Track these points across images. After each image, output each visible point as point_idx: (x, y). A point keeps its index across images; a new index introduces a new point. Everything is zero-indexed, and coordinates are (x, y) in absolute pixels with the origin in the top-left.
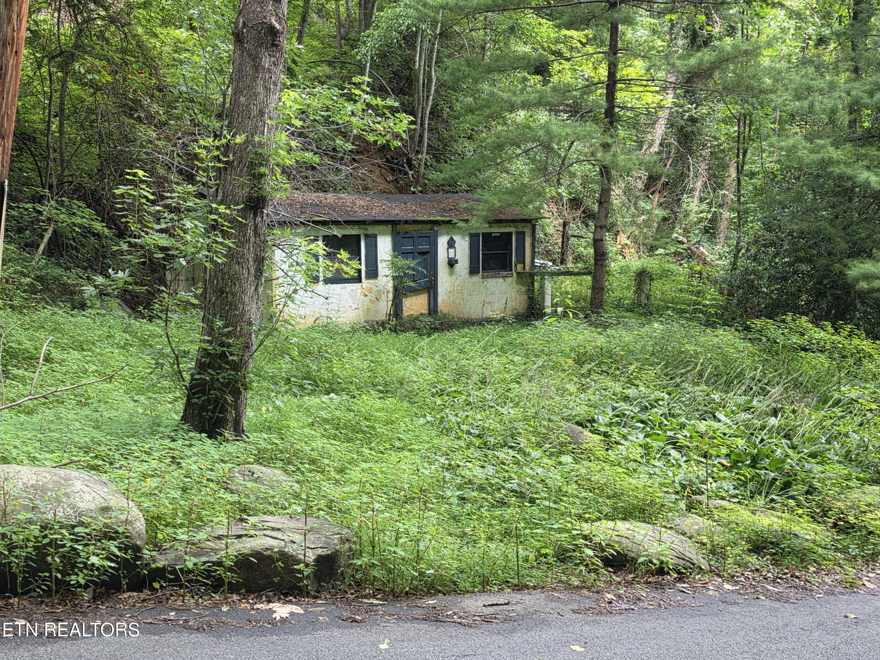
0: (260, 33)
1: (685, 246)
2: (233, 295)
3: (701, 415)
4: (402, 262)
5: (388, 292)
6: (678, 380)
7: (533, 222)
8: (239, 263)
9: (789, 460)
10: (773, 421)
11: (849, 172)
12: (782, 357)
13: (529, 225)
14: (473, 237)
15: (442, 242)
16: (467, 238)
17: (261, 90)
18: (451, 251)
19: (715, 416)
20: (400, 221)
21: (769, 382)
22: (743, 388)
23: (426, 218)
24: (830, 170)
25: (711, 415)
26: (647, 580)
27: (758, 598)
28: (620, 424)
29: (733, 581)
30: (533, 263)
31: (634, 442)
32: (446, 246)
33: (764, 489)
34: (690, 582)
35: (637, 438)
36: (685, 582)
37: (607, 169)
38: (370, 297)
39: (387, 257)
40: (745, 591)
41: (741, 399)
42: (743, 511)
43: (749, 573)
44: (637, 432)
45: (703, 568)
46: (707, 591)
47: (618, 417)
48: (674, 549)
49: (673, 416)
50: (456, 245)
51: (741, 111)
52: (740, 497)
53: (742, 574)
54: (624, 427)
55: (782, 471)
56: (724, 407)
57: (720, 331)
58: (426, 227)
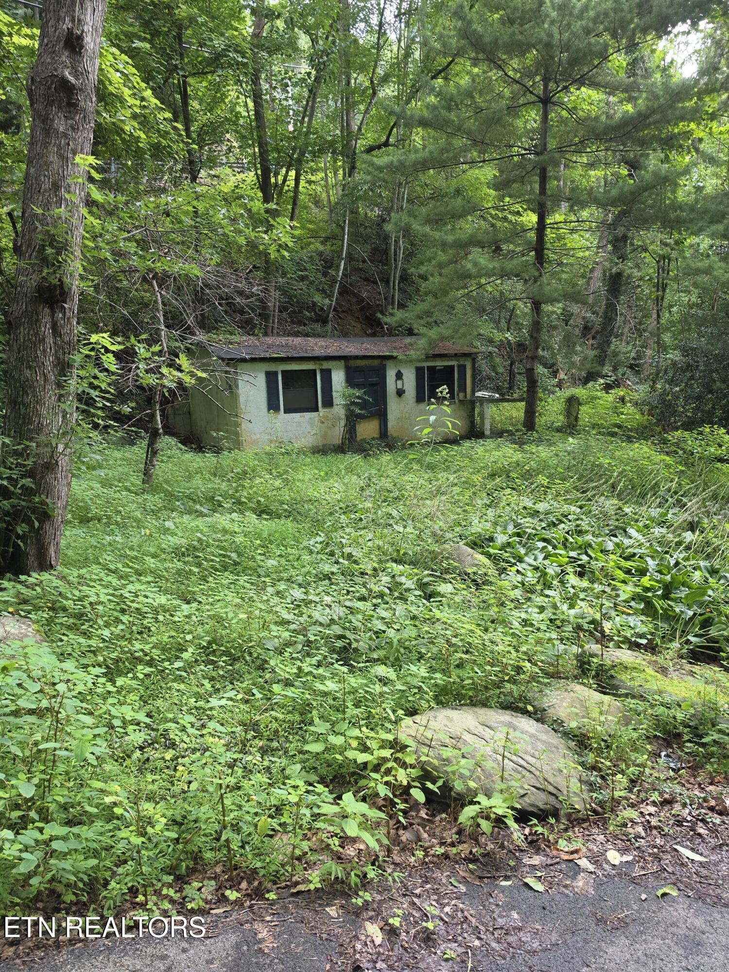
0: (49, 88)
1: (612, 379)
2: (26, 406)
3: (611, 531)
4: (351, 391)
5: (340, 419)
6: (589, 494)
7: (473, 356)
8: (30, 367)
9: (710, 592)
10: (688, 536)
13: (470, 359)
14: (419, 371)
15: (391, 375)
16: (414, 371)
17: (54, 158)
18: (399, 383)
19: (625, 531)
20: (351, 356)
21: (686, 493)
22: (658, 500)
23: (376, 354)
25: (621, 531)
26: (471, 852)
27: (664, 895)
28: (520, 543)
29: (624, 838)
30: (473, 392)
31: (530, 565)
32: (394, 378)
33: (679, 627)
34: (548, 849)
35: (535, 560)
36: (539, 849)
37: (537, 305)
38: (326, 424)
39: (340, 389)
40: (643, 868)
41: (655, 512)
42: (650, 671)
43: (652, 809)
44: (536, 552)
45: (577, 806)
46: (574, 878)
47: (518, 535)
48: (533, 769)
49: (580, 532)
50: (404, 377)
51: (661, 252)
52: (649, 637)
53: (641, 813)
54: (524, 546)
55: (701, 604)
56: (637, 521)
57: (637, 445)
58: (376, 362)
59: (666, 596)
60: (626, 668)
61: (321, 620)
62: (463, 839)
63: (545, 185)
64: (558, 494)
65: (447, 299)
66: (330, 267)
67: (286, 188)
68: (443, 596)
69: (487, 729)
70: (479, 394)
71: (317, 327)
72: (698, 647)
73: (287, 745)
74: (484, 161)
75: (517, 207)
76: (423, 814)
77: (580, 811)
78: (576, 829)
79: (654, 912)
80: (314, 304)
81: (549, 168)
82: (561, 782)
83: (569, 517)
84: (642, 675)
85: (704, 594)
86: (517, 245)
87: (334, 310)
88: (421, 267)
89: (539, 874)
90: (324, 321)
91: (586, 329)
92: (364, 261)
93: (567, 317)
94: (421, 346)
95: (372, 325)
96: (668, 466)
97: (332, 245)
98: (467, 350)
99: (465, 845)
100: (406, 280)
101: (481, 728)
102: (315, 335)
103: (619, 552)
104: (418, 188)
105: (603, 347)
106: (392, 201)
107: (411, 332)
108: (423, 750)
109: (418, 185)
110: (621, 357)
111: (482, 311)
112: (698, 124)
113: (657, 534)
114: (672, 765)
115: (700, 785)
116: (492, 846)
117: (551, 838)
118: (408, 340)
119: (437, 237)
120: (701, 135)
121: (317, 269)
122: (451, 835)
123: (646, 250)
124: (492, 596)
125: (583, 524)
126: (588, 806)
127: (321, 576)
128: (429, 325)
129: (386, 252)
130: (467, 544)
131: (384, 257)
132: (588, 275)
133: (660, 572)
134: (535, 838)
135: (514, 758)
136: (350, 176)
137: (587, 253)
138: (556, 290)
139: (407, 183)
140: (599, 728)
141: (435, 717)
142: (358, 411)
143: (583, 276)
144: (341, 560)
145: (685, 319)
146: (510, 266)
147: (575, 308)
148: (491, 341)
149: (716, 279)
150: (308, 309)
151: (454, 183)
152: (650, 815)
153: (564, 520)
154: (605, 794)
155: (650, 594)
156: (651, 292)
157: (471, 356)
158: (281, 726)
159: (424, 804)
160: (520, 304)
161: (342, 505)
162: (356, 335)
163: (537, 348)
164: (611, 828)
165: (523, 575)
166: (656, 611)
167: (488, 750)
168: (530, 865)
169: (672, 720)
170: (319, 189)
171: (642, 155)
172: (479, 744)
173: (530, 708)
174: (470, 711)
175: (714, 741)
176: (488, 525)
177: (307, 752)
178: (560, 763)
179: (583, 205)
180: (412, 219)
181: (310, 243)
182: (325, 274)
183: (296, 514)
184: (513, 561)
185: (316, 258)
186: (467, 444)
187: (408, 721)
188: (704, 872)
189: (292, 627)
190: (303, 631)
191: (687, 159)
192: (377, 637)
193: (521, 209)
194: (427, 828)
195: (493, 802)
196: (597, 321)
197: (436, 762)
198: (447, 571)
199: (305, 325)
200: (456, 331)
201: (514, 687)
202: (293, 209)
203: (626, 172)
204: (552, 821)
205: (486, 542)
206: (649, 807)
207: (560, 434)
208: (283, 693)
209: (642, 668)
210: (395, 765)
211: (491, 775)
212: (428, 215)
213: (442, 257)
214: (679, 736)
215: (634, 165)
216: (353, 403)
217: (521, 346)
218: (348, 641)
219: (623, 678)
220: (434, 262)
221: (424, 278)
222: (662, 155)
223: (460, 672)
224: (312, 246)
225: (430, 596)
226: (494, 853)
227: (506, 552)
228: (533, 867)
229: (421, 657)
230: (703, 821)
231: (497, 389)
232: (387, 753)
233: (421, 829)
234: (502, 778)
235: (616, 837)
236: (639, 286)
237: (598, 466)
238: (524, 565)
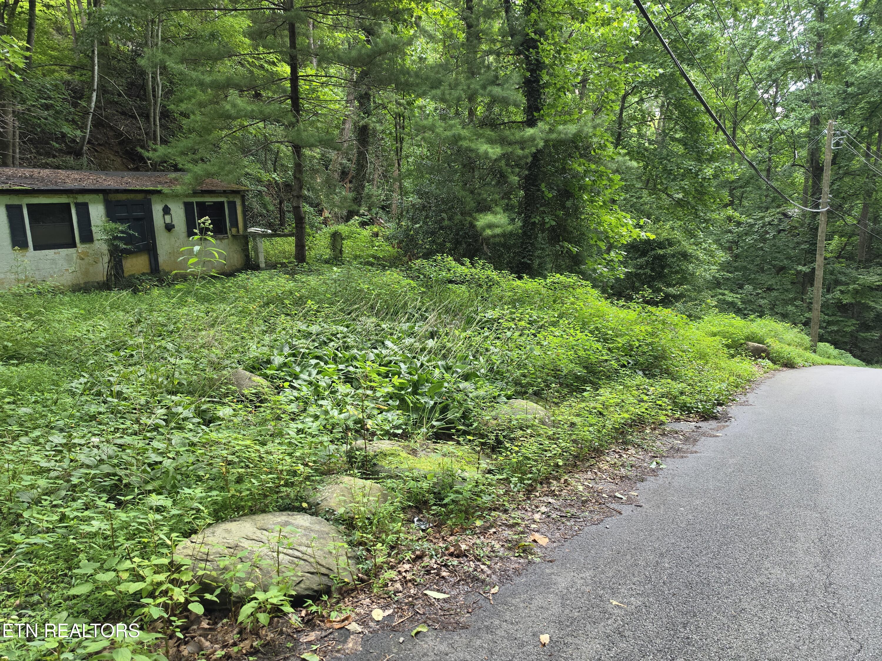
1: (368, 217)
3: (372, 344)
4: (113, 225)
5: (102, 254)
6: (354, 315)
9: (446, 384)
10: (431, 343)
11: (473, 146)
12: (435, 289)
13: (239, 196)
14: (188, 206)
15: (157, 210)
16: (182, 206)
18: (167, 217)
19: (383, 343)
20: (110, 190)
21: (427, 309)
23: (138, 188)
24: (460, 143)
25: (380, 344)
26: (252, 646)
27: (418, 633)
28: (295, 362)
29: (386, 596)
30: (246, 227)
31: (305, 381)
32: (161, 213)
33: (426, 415)
34: (322, 624)
35: (310, 375)
36: (315, 625)
37: (297, 149)
38: (86, 260)
39: (100, 223)
40: (401, 617)
41: (405, 326)
42: (404, 454)
43: (407, 566)
44: (309, 369)
45: (346, 580)
46: (345, 642)
47: (294, 355)
48: (305, 557)
49: (347, 348)
50: (172, 212)
51: (396, 110)
52: (404, 427)
53: (399, 572)
54: (299, 365)
55: (440, 395)
56: (391, 334)
57: (388, 272)
58: (140, 197)
59: (415, 392)
60: (385, 455)
61: (87, 462)
62: (244, 636)
63: (294, 40)
64: (327, 316)
65: (210, 138)
66: (80, 98)
67: (19, 9)
68: (223, 419)
69: (265, 532)
70: (252, 230)
71: (70, 159)
72: (440, 429)
73: (50, 596)
74: (236, 10)
75: (272, 57)
76: (205, 625)
77: (348, 583)
78: (346, 600)
79: (410, 650)
80: (64, 135)
81: (297, 25)
82: (331, 562)
83: (338, 336)
84: (398, 459)
85: (441, 386)
86: (274, 92)
87: (89, 143)
88: (181, 104)
89: (315, 647)
90: (78, 154)
91: (344, 174)
92: (120, 95)
93: (326, 163)
94: (186, 181)
95: (134, 160)
96: (413, 288)
97: (81, 76)
98: (235, 187)
99: (247, 642)
100: (168, 116)
101: (259, 533)
102: (66, 168)
103: (379, 360)
104: (172, 28)
105: (359, 189)
106: (146, 37)
107: (176, 168)
108: (200, 565)
109: (172, 25)
110: (374, 199)
111: (245, 151)
112: (417, 4)
113: (407, 343)
114: (423, 527)
115: (443, 537)
116: (272, 635)
117: (325, 613)
118: (173, 175)
119: (194, 77)
120: (420, 13)
121: (63, 99)
122: (233, 636)
123: (385, 108)
124: (268, 412)
125: (349, 340)
126: (355, 577)
127: (87, 417)
128: (195, 162)
129: (143, 87)
130: (246, 369)
131: (142, 92)
132: (342, 127)
133: (410, 373)
134: (311, 617)
135: (290, 552)
136: (95, 6)
137: (337, 106)
138: (312, 136)
139: (160, 21)
140: (362, 509)
141: (213, 533)
142: (123, 246)
143: (337, 127)
144: (110, 399)
145: (419, 167)
146: (268, 110)
147: (333, 155)
148: (259, 181)
149: (438, 135)
150: (57, 140)
151: (209, 28)
152: (406, 571)
153: (334, 338)
154: (369, 564)
155: (403, 392)
156: (392, 145)
157: (241, 194)
158: (41, 578)
159: (204, 614)
160: (283, 147)
161: (108, 342)
162: (116, 169)
163: (301, 188)
164: (375, 591)
165: (299, 390)
166: (408, 405)
167: (265, 550)
168: (306, 643)
169: (419, 490)
170: (59, 14)
171: (375, 24)
172: (256, 547)
173: (305, 505)
174: (249, 520)
175: (453, 501)
176: (266, 349)
177: (75, 597)
178: (331, 546)
179: (330, 62)
180: (166, 57)
181: (54, 71)
182: (75, 105)
183: (53, 356)
184: (290, 379)
185: (63, 87)
186: (242, 276)
187: (186, 542)
188: (447, 606)
189: (53, 474)
190: (67, 476)
191: (412, 32)
192: (152, 470)
193: (275, 60)
194: (210, 636)
195: (269, 594)
196: (352, 166)
197: (214, 573)
198: (226, 395)
199: (54, 157)
200: (222, 169)
201: (289, 490)
202: (29, 33)
203: (364, 38)
204: (325, 598)
205: (264, 365)
206: (405, 566)
207: (328, 265)
208: (27, 540)
209: (397, 453)
210: (170, 586)
211: (268, 572)
212: (183, 54)
213: (202, 96)
214: (426, 502)
215: (370, 32)
216: (116, 238)
217: (287, 186)
218: (117, 478)
219: (384, 464)
220: (193, 101)
221: (186, 116)
222: (392, 27)
223: (238, 487)
224: (56, 74)
225: (210, 422)
226: (274, 641)
227: (282, 371)
228: (310, 643)
229: (199, 479)
230: (446, 566)
231: (270, 226)
232: (161, 577)
233: (202, 639)
234: (278, 572)
235: (379, 597)
236: (383, 139)
237: (359, 291)
238: (299, 382)
